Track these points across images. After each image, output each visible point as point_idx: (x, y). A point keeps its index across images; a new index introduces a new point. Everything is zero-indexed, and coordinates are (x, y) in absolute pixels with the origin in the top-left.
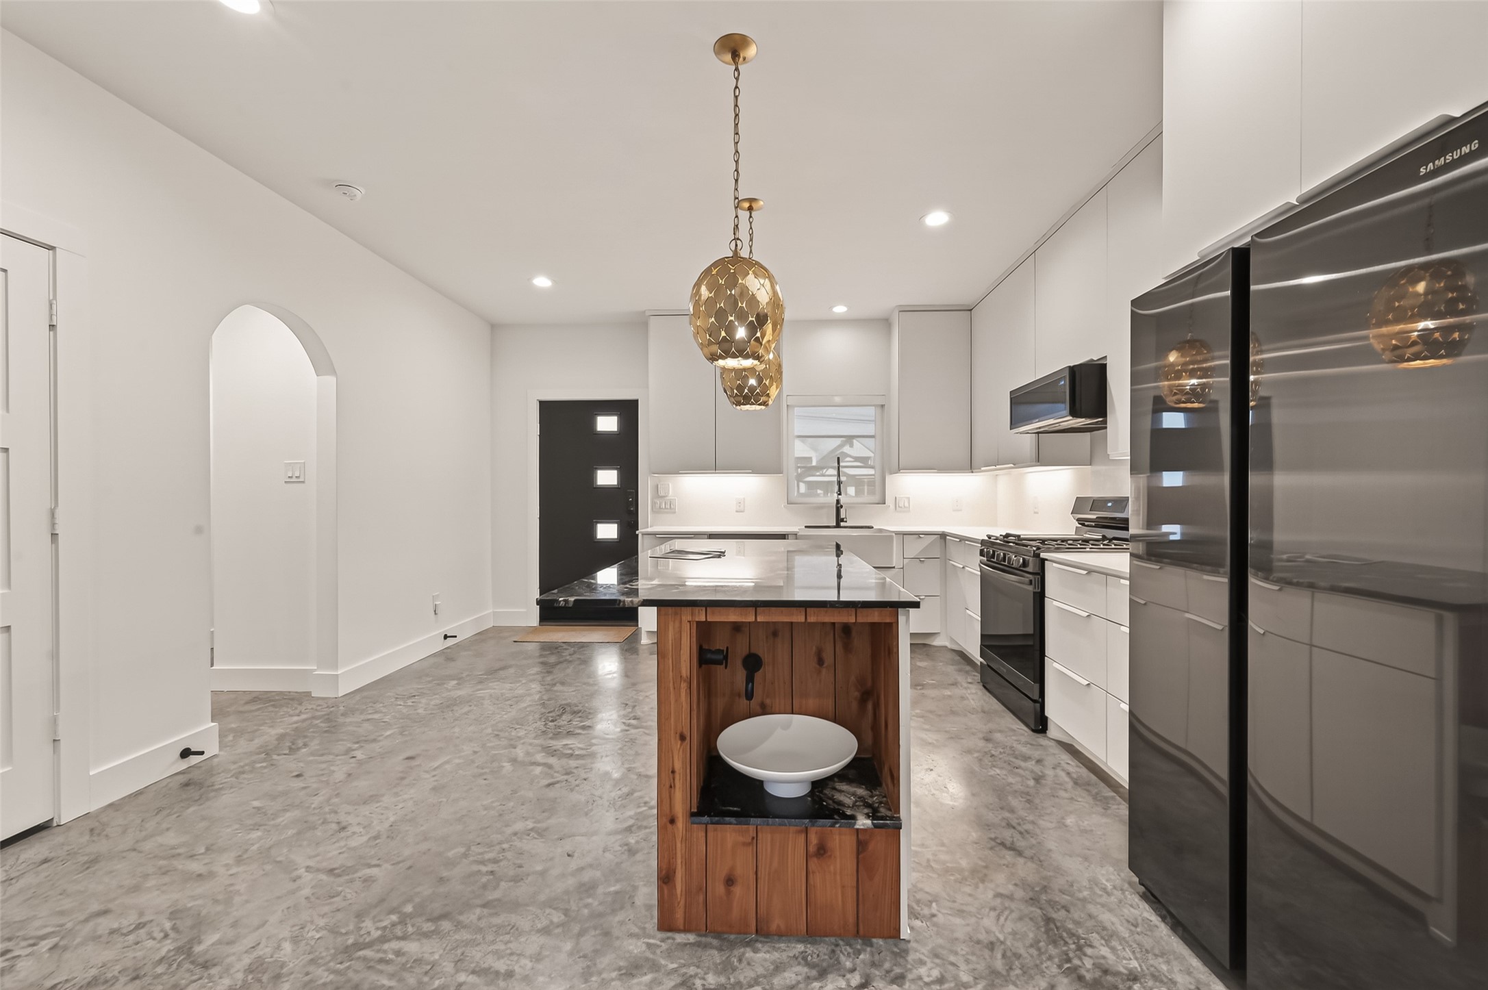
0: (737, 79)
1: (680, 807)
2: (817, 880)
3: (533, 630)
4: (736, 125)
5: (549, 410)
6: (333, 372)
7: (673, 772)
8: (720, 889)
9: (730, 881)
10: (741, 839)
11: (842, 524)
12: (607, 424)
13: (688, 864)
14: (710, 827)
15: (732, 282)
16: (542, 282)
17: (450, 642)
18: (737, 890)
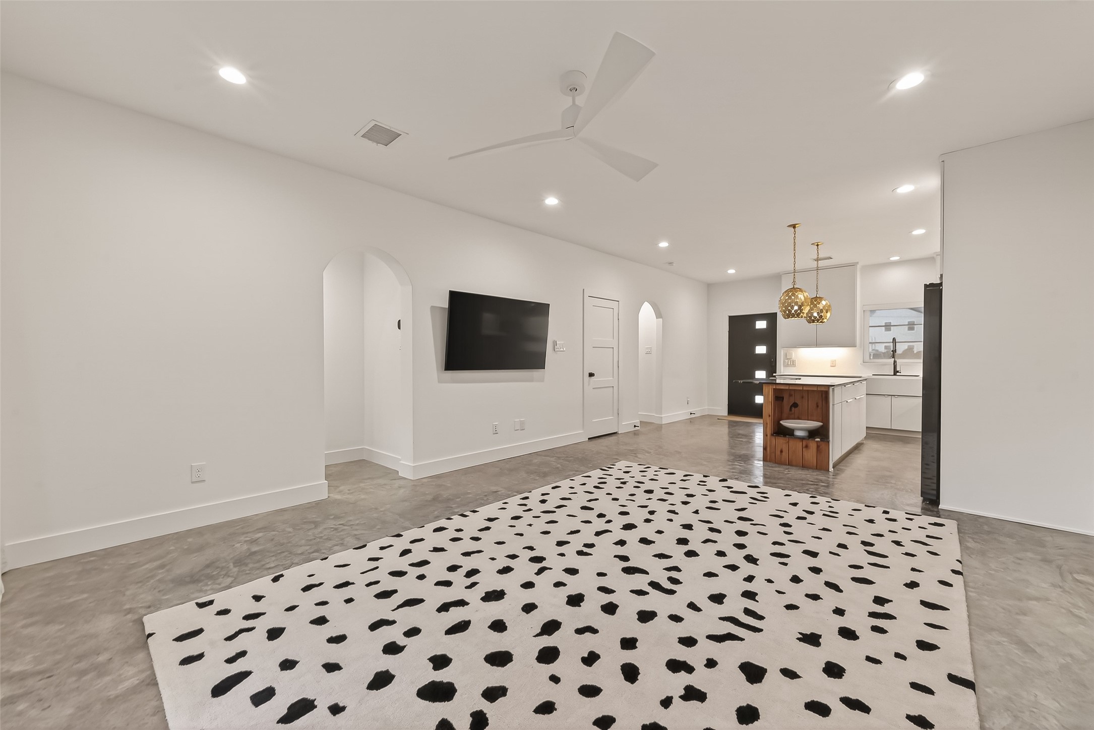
0: (795, 234)
1: (769, 433)
2: (805, 453)
3: (726, 416)
4: (794, 248)
5: (733, 320)
6: (661, 317)
7: (767, 424)
8: (779, 453)
9: (781, 451)
10: (784, 442)
11: (898, 374)
12: (761, 325)
13: (770, 446)
14: (776, 437)
15: (793, 295)
16: (731, 271)
17: (693, 416)
18: (784, 453)
